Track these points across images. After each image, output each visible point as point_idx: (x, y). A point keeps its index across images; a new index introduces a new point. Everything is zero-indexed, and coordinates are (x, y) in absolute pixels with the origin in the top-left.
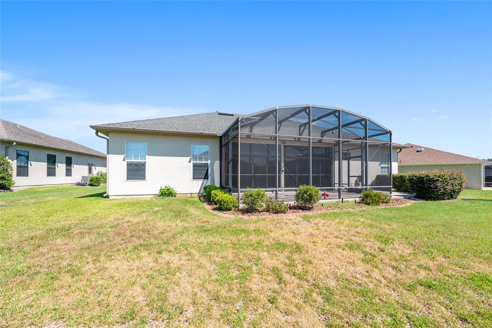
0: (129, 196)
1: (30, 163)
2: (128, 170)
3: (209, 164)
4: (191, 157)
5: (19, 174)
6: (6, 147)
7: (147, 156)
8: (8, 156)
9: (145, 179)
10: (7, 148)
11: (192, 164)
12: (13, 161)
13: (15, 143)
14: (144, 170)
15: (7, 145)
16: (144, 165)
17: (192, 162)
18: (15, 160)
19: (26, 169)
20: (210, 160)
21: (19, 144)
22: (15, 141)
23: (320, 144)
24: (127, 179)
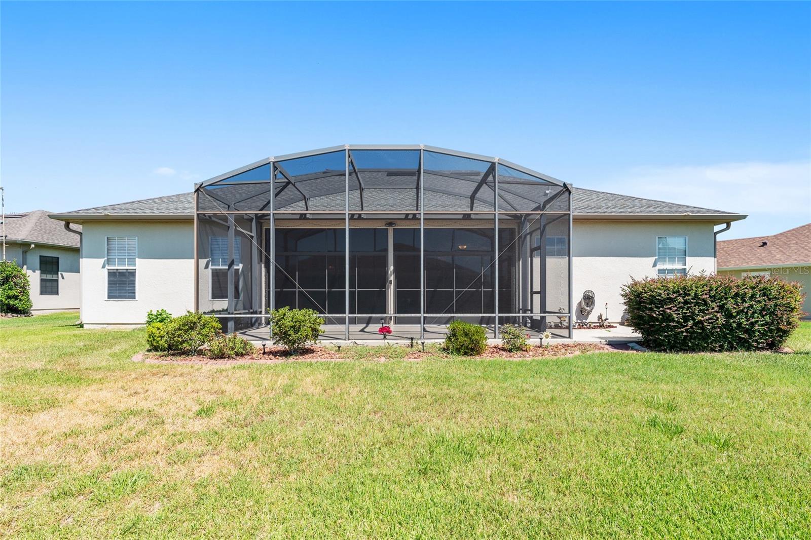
0: (112, 326)
1: (62, 275)
2: (111, 283)
3: (240, 270)
4: (208, 260)
5: (43, 292)
6: (23, 252)
7: (137, 260)
8: (26, 265)
9: (134, 298)
10: (25, 252)
11: (211, 271)
12: (35, 272)
13: (33, 246)
14: (133, 283)
15: (25, 249)
16: (133, 274)
17: (210, 267)
18: (38, 270)
19: (55, 284)
20: (241, 263)
21: (39, 246)
22: (33, 243)
23: (468, 222)
24: (109, 298)
